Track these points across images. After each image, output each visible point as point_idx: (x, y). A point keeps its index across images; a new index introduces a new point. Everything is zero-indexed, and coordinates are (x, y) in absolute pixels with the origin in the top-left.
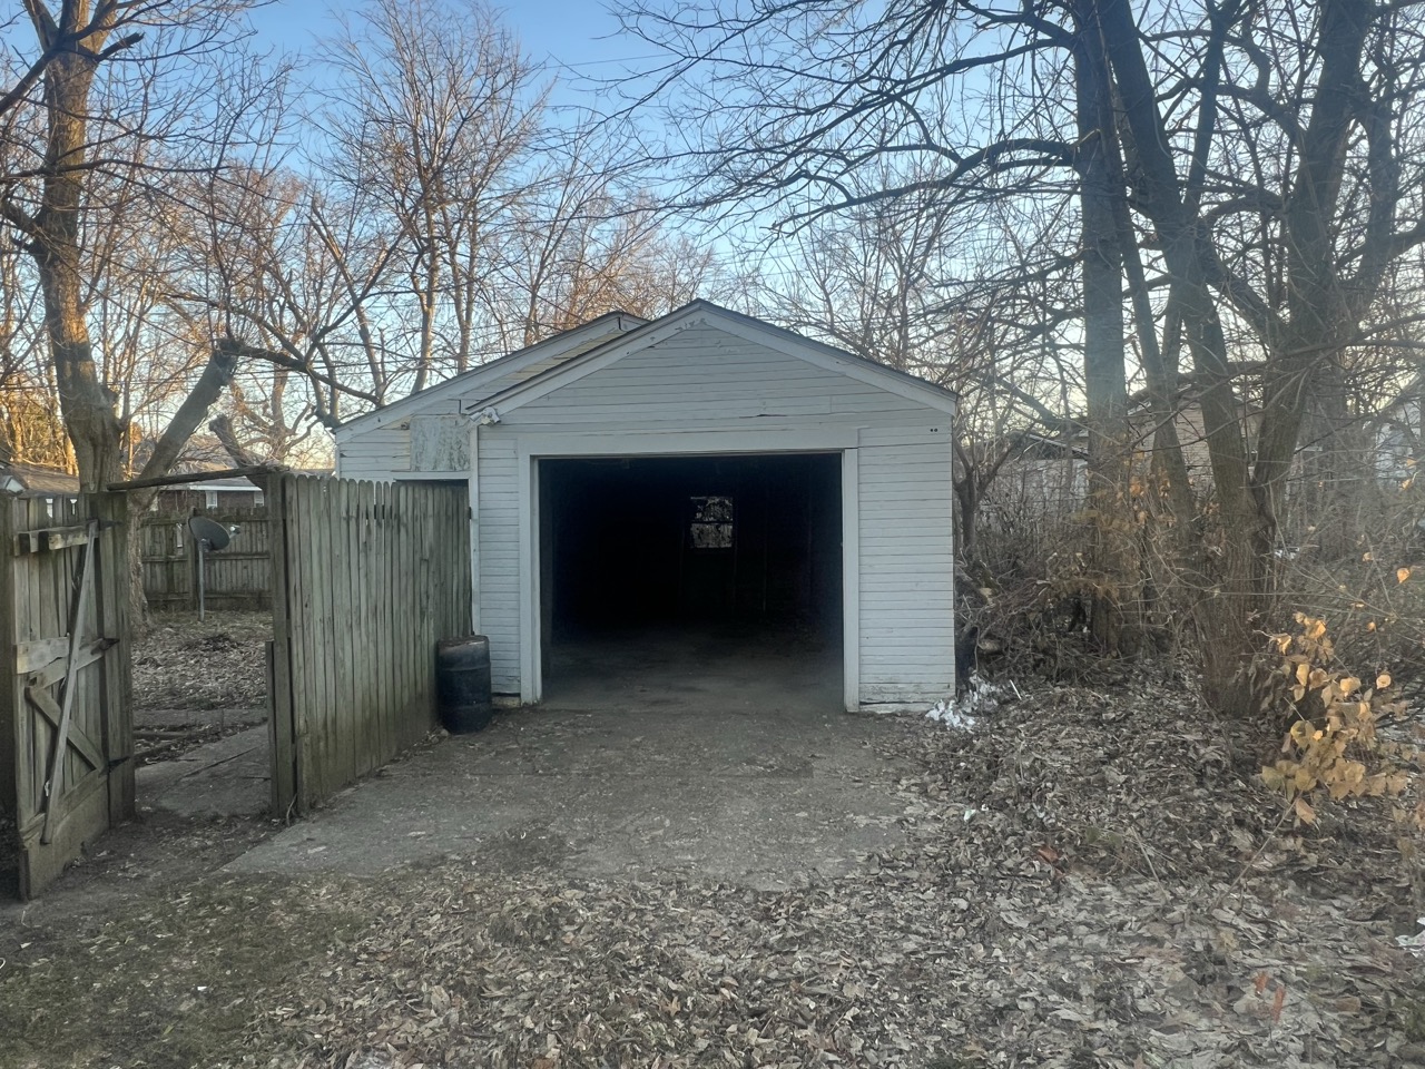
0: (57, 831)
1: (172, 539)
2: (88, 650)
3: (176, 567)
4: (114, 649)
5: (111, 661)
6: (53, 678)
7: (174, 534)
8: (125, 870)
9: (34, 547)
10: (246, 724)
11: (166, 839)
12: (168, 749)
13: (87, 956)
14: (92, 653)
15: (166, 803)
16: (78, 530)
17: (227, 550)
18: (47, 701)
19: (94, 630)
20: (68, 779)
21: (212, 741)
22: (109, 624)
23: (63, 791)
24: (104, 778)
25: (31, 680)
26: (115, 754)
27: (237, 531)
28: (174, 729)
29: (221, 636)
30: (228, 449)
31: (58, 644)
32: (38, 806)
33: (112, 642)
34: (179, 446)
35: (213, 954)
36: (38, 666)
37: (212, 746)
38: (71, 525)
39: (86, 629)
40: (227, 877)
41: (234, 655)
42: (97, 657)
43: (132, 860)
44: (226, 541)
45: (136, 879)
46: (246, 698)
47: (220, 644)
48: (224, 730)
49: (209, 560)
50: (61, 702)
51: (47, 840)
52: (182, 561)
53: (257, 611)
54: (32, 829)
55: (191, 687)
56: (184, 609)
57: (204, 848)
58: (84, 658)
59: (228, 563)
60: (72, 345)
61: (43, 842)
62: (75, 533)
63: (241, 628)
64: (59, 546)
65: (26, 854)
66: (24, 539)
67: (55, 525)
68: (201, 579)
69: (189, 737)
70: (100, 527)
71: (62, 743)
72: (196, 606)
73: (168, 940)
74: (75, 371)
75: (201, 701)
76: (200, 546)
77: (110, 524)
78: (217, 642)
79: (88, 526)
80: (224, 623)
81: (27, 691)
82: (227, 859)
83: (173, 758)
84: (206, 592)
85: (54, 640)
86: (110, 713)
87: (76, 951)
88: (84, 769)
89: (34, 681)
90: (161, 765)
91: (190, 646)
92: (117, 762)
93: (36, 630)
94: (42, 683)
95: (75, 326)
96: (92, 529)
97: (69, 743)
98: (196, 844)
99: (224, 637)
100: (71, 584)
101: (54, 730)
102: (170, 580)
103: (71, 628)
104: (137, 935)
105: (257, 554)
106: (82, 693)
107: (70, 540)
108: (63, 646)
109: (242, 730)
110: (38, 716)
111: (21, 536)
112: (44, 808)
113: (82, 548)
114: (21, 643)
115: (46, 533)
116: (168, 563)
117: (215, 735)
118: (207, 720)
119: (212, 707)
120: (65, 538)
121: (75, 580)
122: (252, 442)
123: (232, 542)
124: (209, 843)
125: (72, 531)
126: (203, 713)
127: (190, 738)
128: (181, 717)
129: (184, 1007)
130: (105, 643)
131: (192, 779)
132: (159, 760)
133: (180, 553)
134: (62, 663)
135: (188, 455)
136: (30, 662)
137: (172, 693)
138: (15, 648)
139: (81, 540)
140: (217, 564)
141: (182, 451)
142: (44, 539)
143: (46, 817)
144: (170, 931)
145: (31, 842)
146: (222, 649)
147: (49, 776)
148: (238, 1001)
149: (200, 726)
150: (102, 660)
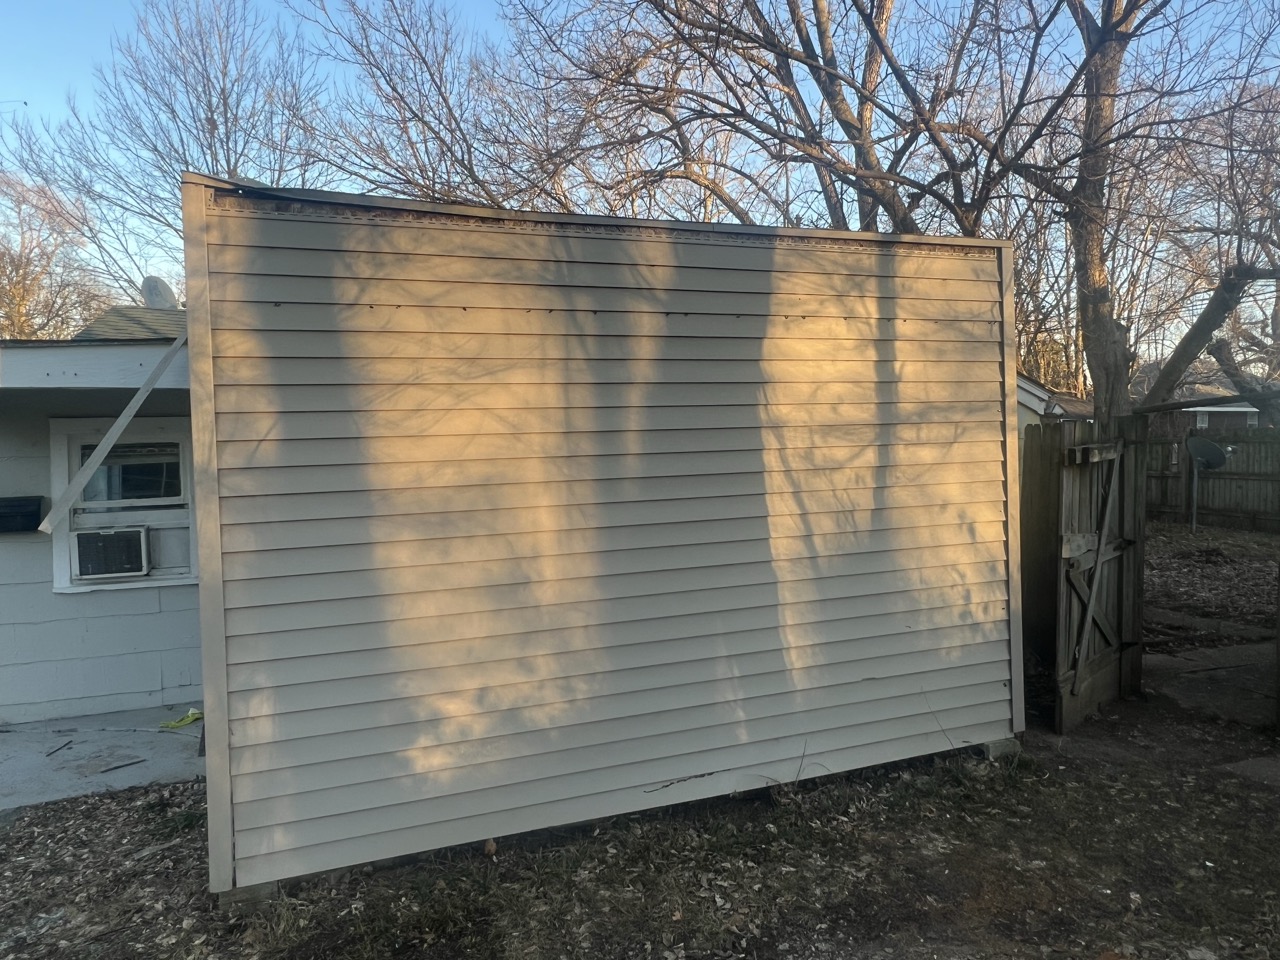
0: (1083, 687)
1: (1168, 457)
2: (1111, 547)
3: (1170, 481)
4: (1131, 548)
5: (1128, 558)
6: (1086, 566)
7: (1170, 453)
8: (1133, 737)
9: (1078, 460)
10: (1243, 638)
11: (1169, 721)
12: (1166, 643)
13: (1108, 794)
14: (1114, 550)
15: (1165, 690)
16: (1111, 447)
17: (1222, 469)
18: (1081, 584)
19: (1116, 530)
20: (1091, 650)
21: (1208, 646)
22: (1128, 526)
23: (1087, 658)
24: (1117, 655)
25: (1070, 563)
26: (1127, 637)
27: (1234, 451)
28: (1171, 627)
29: (1214, 550)
30: (1225, 372)
31: (1091, 538)
32: (1070, 663)
33: (1130, 543)
34: (1181, 372)
35: (1219, 839)
36: (1076, 554)
37: (1209, 652)
38: (1105, 443)
39: (1110, 530)
40: (1231, 775)
41: (1226, 571)
42: (1118, 554)
43: (1139, 730)
44: (1222, 459)
45: (1143, 747)
46: (1241, 613)
47: (1213, 558)
48: (1220, 639)
49: (1204, 477)
50: (1090, 585)
51: (1075, 693)
52: (1177, 477)
53: (1251, 531)
54: (1066, 680)
55: (1186, 593)
56: (1175, 521)
57: (1206, 742)
58: (1108, 554)
59: (1222, 481)
60: (1095, 290)
61: (1072, 693)
62: (1108, 449)
63: (1233, 546)
64: (1096, 459)
65: (1061, 698)
66: (1072, 452)
67: (1093, 443)
68: (1195, 495)
69: (1184, 638)
70: (1125, 446)
71: (1089, 619)
72: (1188, 519)
73: (1175, 809)
74: (1096, 310)
75: (1196, 608)
76: (1195, 464)
77: (1133, 443)
78: (1210, 556)
79: (1116, 443)
80: (1215, 539)
81: (1067, 572)
82: (1230, 759)
83: (1170, 653)
84: (1198, 508)
85: (1087, 535)
86: (1125, 603)
87: (1100, 787)
88: (1103, 643)
89: (1072, 566)
90: (1161, 657)
91: (1185, 556)
92: (1129, 645)
93: (1076, 525)
94: (1078, 568)
95: (1097, 274)
96: (1120, 447)
97: (1094, 619)
98: (1197, 736)
99: (1218, 553)
100: (1101, 490)
101: (1084, 608)
102: (1164, 494)
103: (1100, 527)
104: (1149, 794)
105: (1253, 474)
106: (1105, 581)
107: (1104, 455)
108: (1094, 541)
109: (1238, 643)
110: (1073, 592)
111: (1070, 450)
112: (1074, 665)
113: (1111, 462)
114: (1066, 535)
115: (1088, 449)
116: (1163, 478)
117: (1212, 641)
118: (1202, 626)
119: (1206, 615)
120: (1100, 454)
121: (1104, 489)
122: (1246, 362)
123: (1228, 461)
124: (1210, 739)
125: (1106, 448)
126: (1198, 619)
127: (1186, 639)
128: (1176, 618)
129: (1193, 872)
130: (1125, 544)
131: (1191, 676)
132: (1158, 652)
133: (1174, 469)
134: (1092, 555)
135: (1190, 379)
136: (1071, 550)
137: (1168, 595)
138: (1062, 537)
139: (1113, 455)
140: (1211, 481)
141: (1183, 376)
142: (1086, 453)
143: (1075, 674)
144: (1177, 802)
145: (1065, 690)
146: (1215, 563)
147: (1079, 642)
148: (1248, 892)
149: (1196, 630)
150: (1120, 558)
